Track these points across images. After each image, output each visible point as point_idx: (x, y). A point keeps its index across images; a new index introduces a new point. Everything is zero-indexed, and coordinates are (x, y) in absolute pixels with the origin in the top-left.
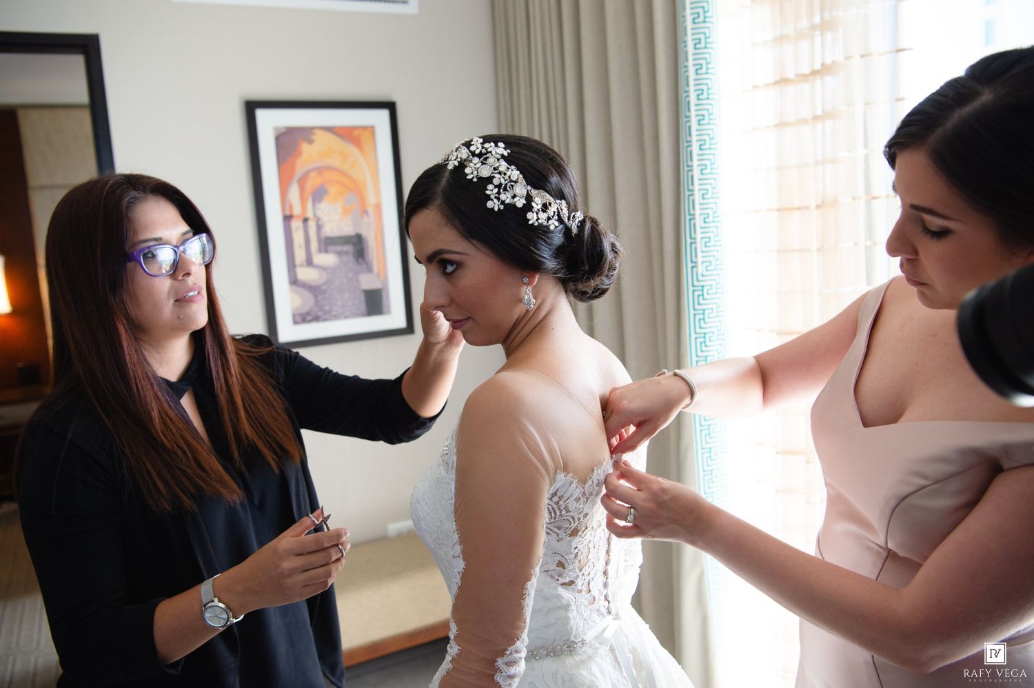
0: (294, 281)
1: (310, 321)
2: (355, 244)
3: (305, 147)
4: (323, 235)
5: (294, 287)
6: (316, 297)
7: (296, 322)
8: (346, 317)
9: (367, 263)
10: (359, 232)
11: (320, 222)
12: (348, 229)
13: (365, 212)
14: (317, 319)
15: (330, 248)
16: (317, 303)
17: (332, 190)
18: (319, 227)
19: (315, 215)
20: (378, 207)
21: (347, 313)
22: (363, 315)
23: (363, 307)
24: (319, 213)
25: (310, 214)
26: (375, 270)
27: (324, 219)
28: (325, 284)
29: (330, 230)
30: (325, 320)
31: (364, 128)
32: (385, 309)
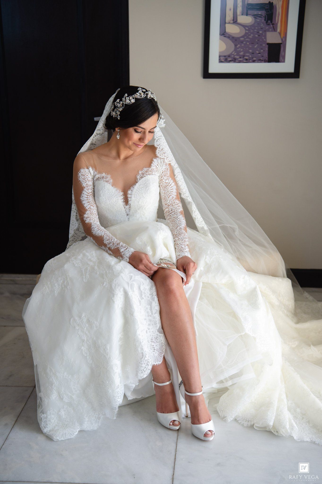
0: (223, 33)
1: (230, 61)
2: (267, 10)
4: (246, 3)
5: (222, 37)
6: (236, 46)
7: (220, 61)
8: (254, 61)
9: (273, 24)
10: (271, 1)
14: (234, 60)
16: (235, 50)
21: (254, 59)
22: (265, 61)
23: (266, 55)
26: (279, 30)
28: (242, 37)
30: (240, 62)
32: (281, 58)
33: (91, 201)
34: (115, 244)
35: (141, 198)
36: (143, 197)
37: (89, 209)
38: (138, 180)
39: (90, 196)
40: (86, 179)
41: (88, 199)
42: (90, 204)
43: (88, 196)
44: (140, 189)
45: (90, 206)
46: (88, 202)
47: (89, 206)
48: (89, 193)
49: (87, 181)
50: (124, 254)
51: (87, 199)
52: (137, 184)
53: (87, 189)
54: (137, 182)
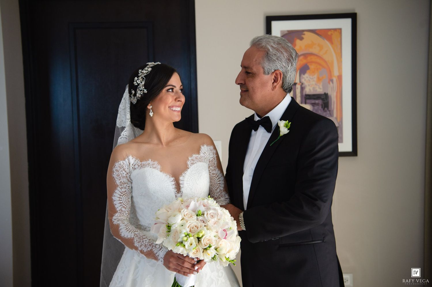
2: (323, 99)
3: (298, 42)
4: (304, 94)
9: (329, 111)
10: (326, 92)
11: (303, 86)
12: (319, 90)
13: (332, 81)
15: (308, 101)
17: (312, 67)
18: (302, 89)
19: (300, 82)
20: (340, 78)
24: (303, 81)
25: (297, 81)
26: (335, 115)
27: (306, 83)
29: (308, 90)
31: (335, 30)
33: (123, 202)
34: (147, 245)
35: (194, 185)
36: (196, 183)
37: (119, 210)
38: (189, 166)
39: (123, 196)
40: (121, 175)
41: (121, 199)
42: (121, 205)
43: (120, 195)
44: (193, 175)
45: (122, 207)
46: (120, 203)
47: (120, 208)
48: (122, 192)
49: (121, 178)
50: (158, 256)
51: (119, 199)
52: (189, 170)
53: (120, 187)
54: (188, 168)
